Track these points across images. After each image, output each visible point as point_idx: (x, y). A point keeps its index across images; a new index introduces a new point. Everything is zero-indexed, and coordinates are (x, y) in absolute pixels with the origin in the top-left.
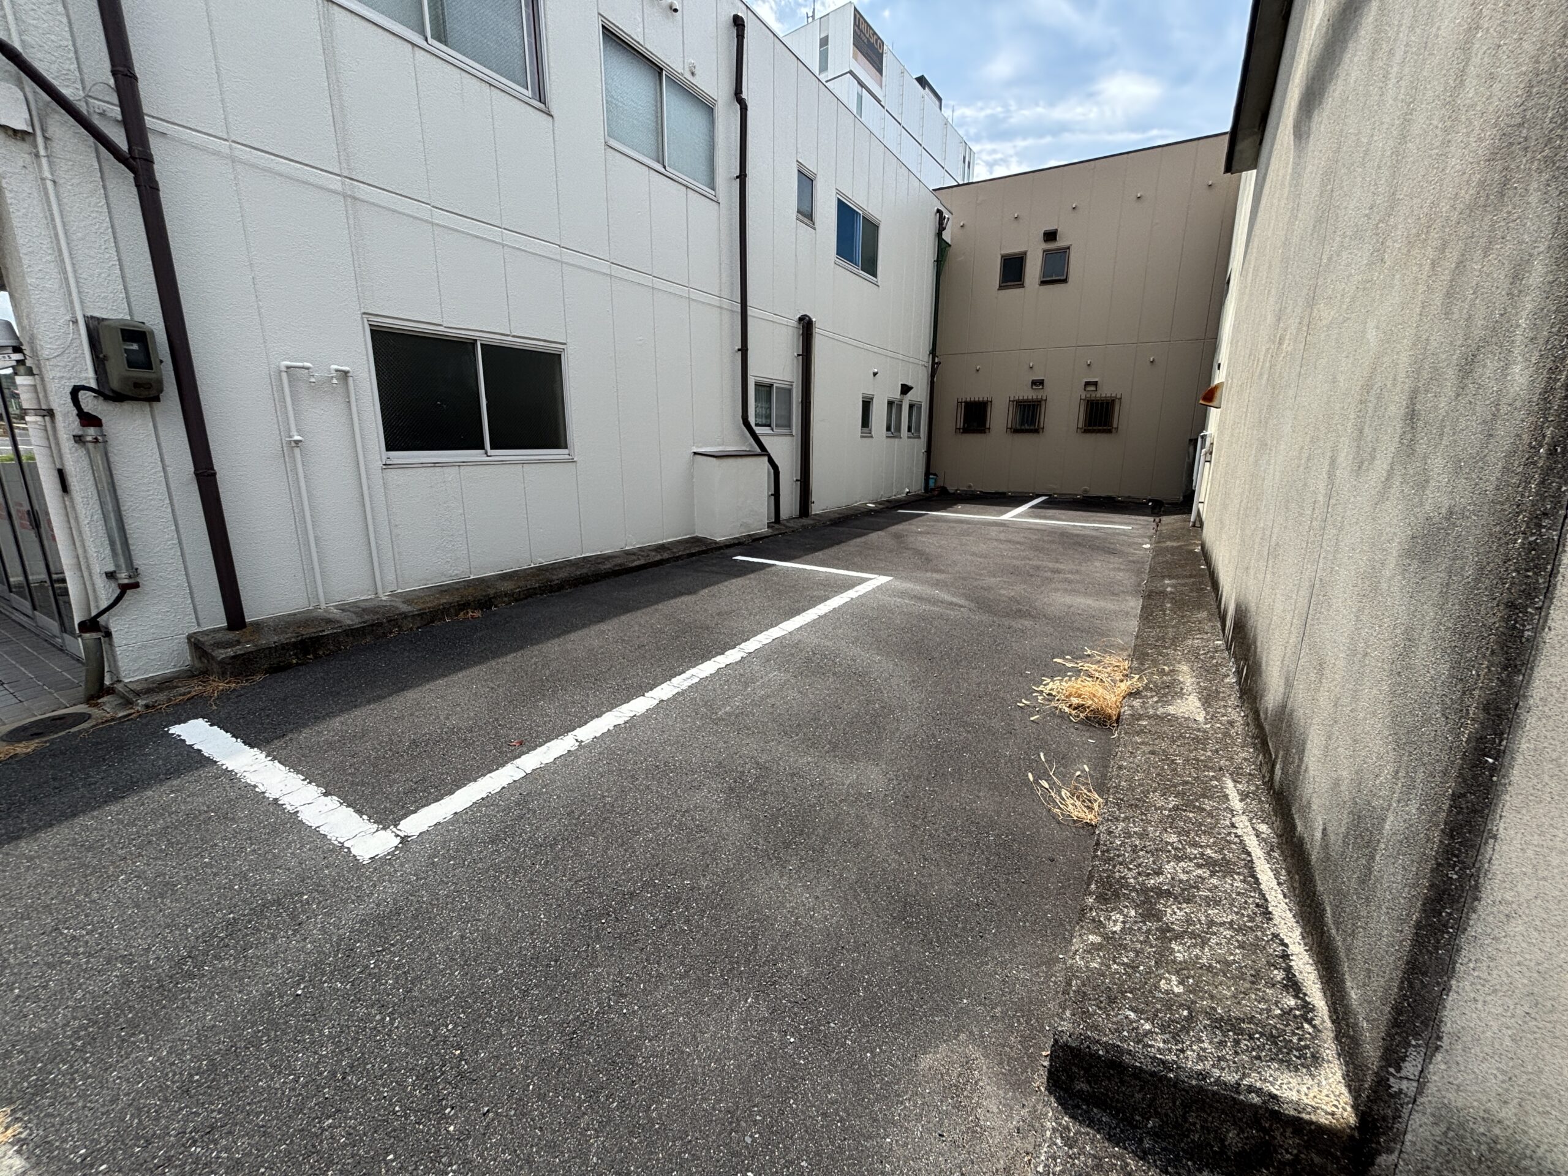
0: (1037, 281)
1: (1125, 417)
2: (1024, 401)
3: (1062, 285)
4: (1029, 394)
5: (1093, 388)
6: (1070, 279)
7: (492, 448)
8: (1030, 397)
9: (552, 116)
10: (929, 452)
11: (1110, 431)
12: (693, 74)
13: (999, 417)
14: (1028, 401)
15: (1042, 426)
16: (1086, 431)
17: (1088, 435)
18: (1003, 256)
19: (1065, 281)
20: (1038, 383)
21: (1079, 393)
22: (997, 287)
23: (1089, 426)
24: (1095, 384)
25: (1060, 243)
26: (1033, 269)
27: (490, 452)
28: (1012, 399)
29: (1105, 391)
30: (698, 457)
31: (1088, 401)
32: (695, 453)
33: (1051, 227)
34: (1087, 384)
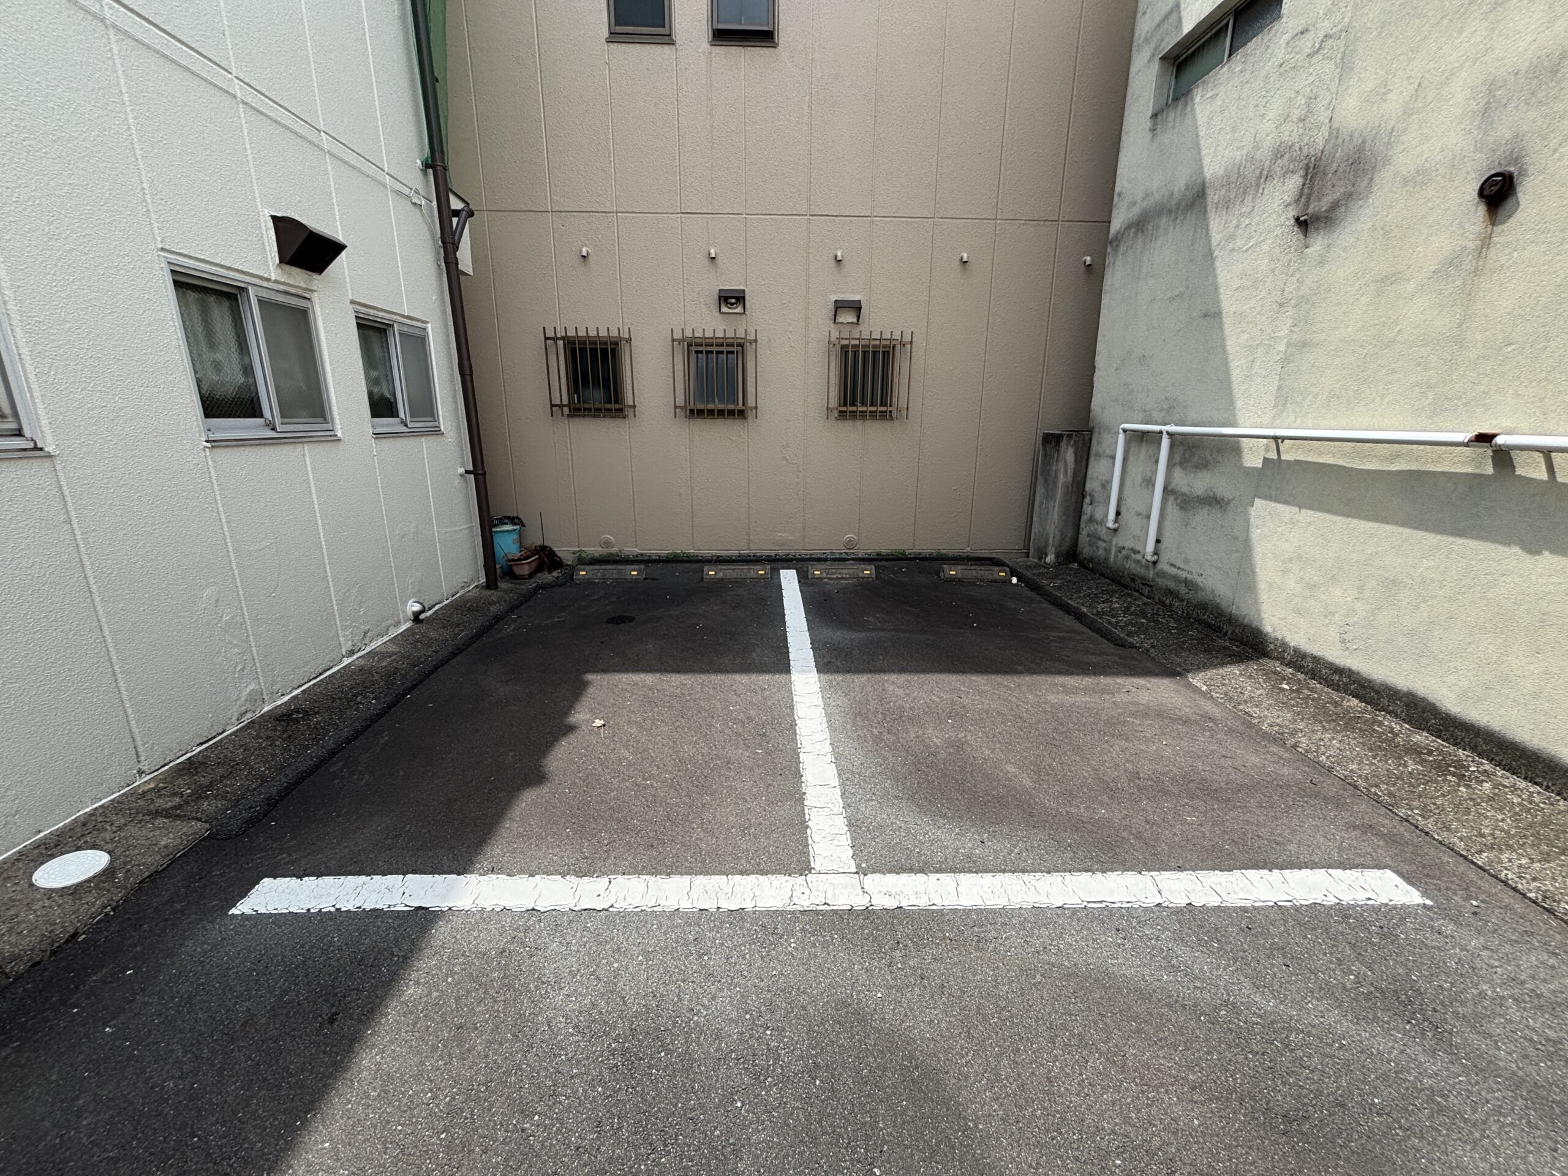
0: (704, 27)
2: (704, 341)
3: (764, 52)
4: (712, 324)
5: (848, 317)
8: (720, 334)
11: (886, 416)
13: (652, 379)
14: (715, 340)
15: (750, 400)
16: (844, 416)
17: (848, 425)
19: (770, 38)
20: (731, 299)
21: (824, 327)
22: (604, 33)
24: (856, 307)
28: (678, 335)
29: (876, 327)
31: (843, 347)
34: (840, 306)
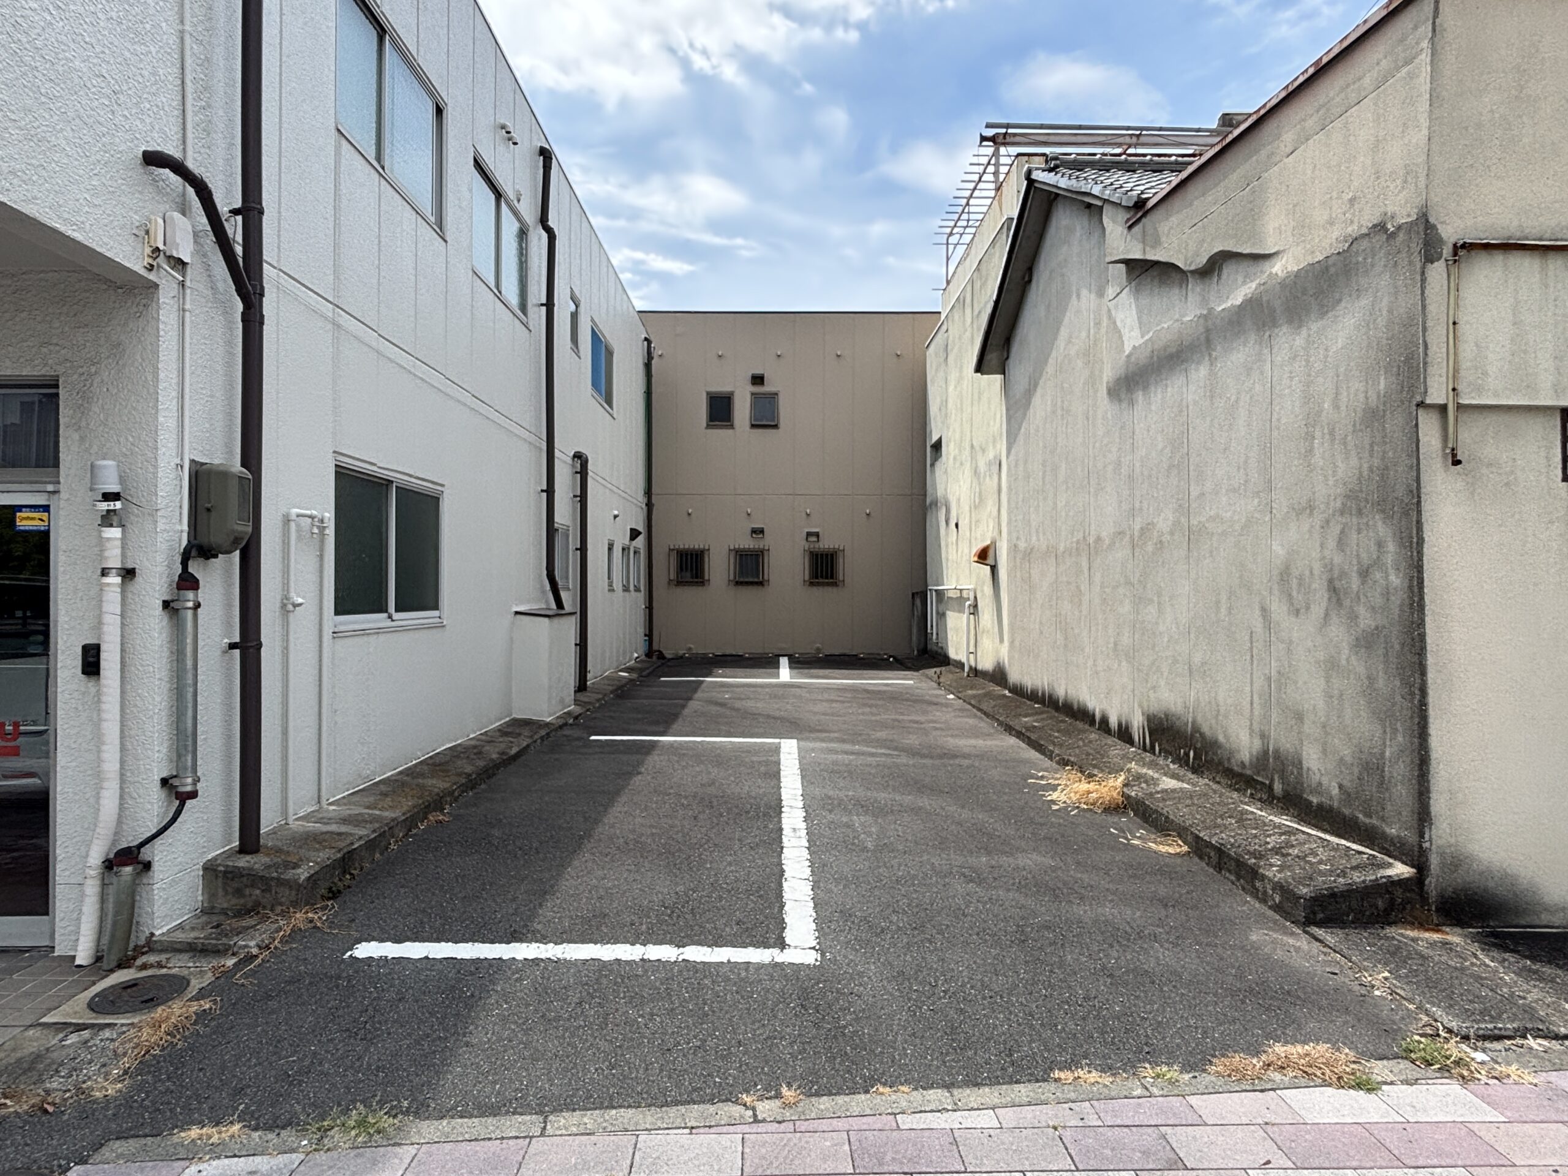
0: (747, 424)
1: (849, 568)
2: (744, 550)
3: (774, 431)
4: (748, 543)
5: (814, 539)
6: (782, 424)
7: (397, 610)
8: (751, 547)
9: (446, 241)
10: (650, 608)
11: (835, 584)
12: (519, 201)
13: (719, 567)
14: (749, 550)
15: (766, 577)
16: (812, 584)
17: (815, 589)
18: (708, 393)
19: (776, 427)
20: (758, 532)
21: (802, 544)
22: (705, 425)
23: (817, 578)
24: (817, 535)
25: (767, 388)
26: (742, 411)
27: (396, 616)
28: (731, 548)
29: (826, 544)
30: (519, 617)
31: (812, 552)
32: (517, 613)
33: (758, 371)
34: (809, 534)
